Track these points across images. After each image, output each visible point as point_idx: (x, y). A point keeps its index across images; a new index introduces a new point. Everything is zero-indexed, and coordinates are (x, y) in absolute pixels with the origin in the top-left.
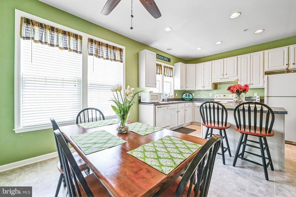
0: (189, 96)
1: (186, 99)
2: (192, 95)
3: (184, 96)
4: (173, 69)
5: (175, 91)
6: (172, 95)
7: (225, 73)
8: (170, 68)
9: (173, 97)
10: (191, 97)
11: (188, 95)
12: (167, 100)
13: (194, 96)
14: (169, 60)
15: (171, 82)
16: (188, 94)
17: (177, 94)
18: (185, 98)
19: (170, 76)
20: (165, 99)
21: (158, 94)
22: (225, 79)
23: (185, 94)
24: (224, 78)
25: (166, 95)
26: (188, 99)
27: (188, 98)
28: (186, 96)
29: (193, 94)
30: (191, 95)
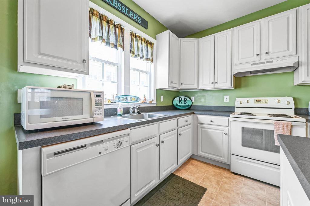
0: (184, 101)
1: (180, 106)
2: (190, 99)
3: (176, 102)
4: (155, 46)
5: (159, 92)
6: (151, 99)
7: (264, 51)
8: (147, 42)
9: (154, 104)
10: (189, 103)
11: (183, 99)
12: (136, 111)
13: (193, 101)
14: (144, 24)
15: (150, 73)
16: (183, 97)
17: (162, 97)
18: (178, 106)
19: (147, 59)
20: (131, 109)
21: (86, 97)
22: (264, 63)
23: (178, 98)
24: (261, 61)
25: (137, 99)
26: (183, 106)
27: (183, 104)
28: (180, 101)
29: (193, 98)
30: (188, 99)
